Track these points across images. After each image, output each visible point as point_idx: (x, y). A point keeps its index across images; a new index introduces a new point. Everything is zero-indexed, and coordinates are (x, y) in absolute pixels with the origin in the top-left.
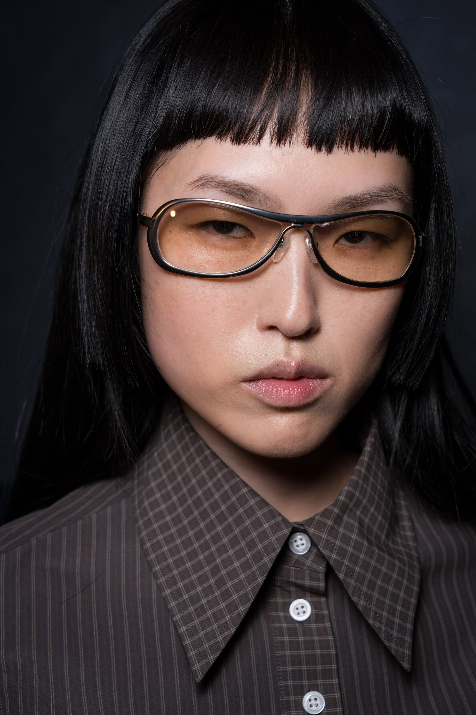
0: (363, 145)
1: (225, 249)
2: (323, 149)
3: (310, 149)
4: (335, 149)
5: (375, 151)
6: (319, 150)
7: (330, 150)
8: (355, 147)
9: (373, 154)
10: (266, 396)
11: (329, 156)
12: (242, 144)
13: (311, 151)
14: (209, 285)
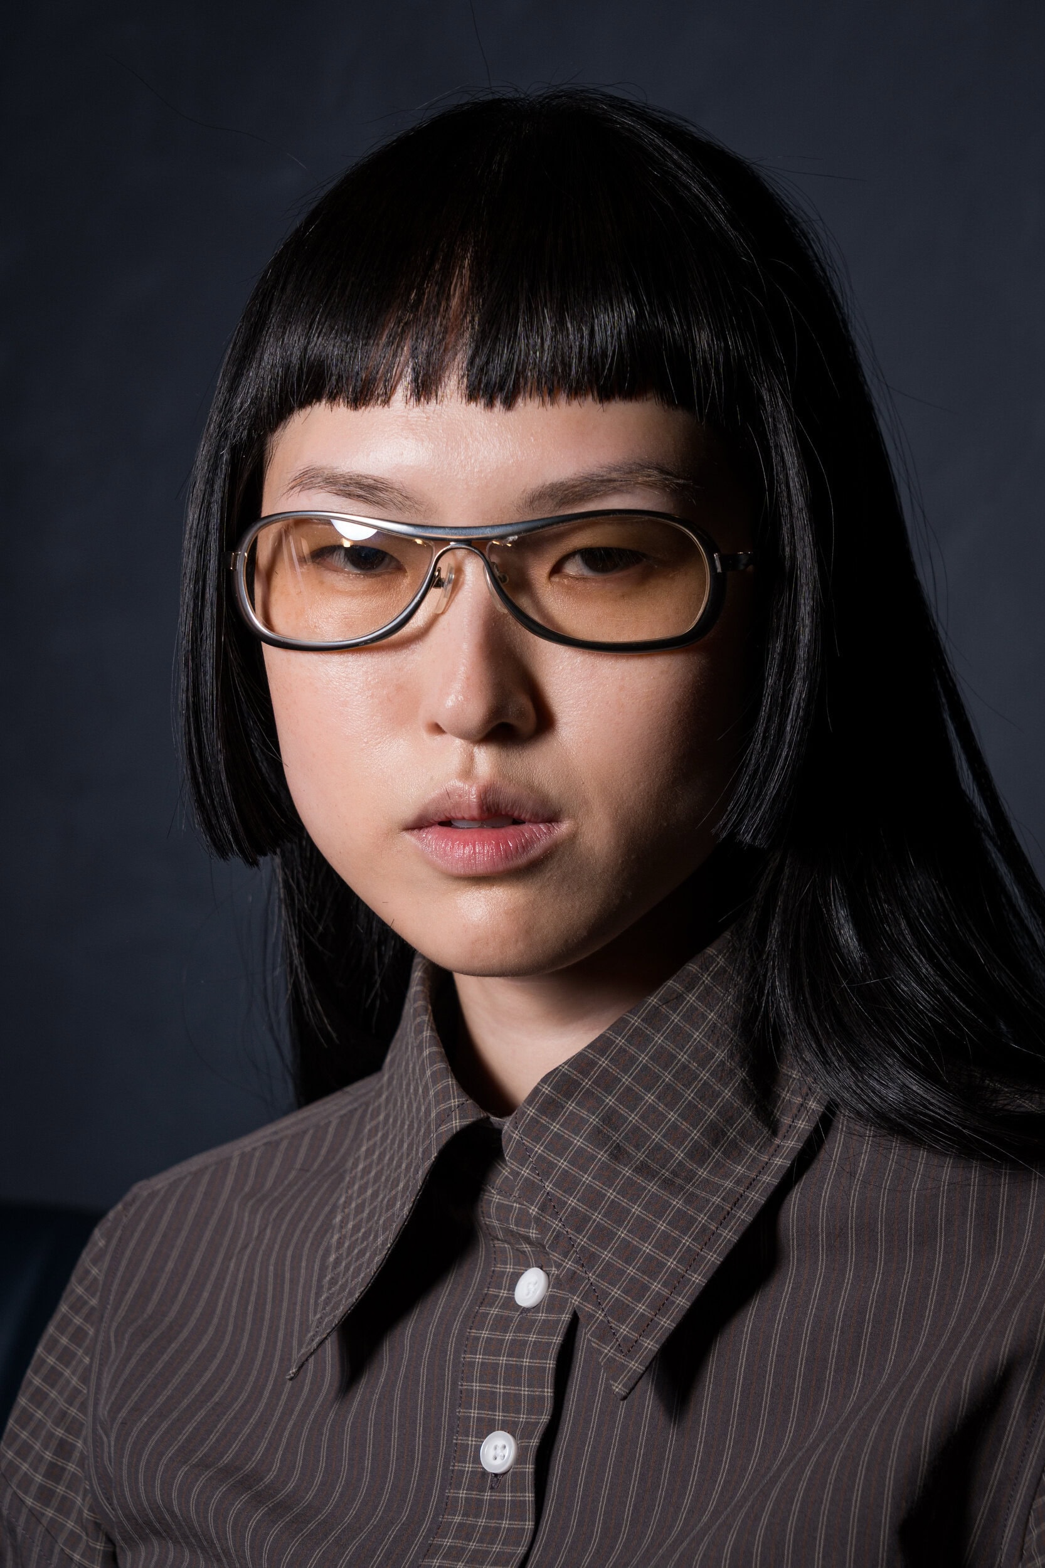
0: (576, 392)
1: (353, 595)
2: (498, 402)
3: (473, 405)
4: (520, 401)
5: (601, 401)
7: (510, 404)
9: (599, 406)
10: (437, 857)
11: (510, 413)
12: (363, 408)
13: (476, 410)
14: (335, 659)
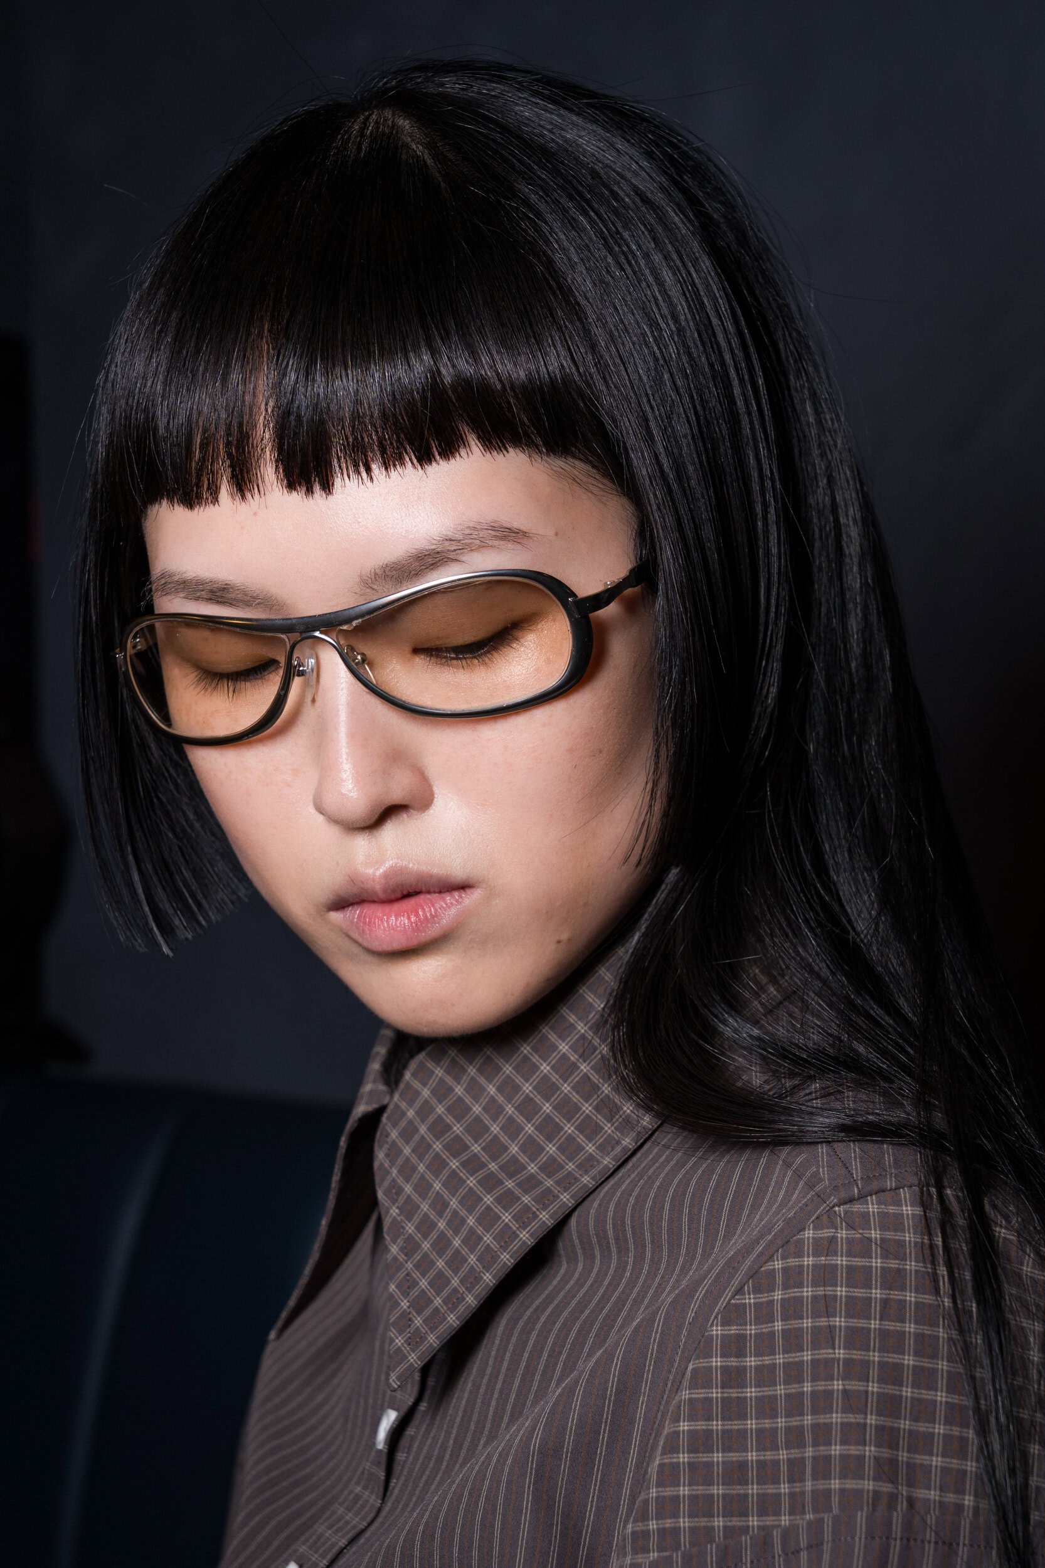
2: (317, 488)
4: (338, 482)
6: (310, 491)
7: (327, 487)
8: (374, 466)
11: (330, 497)
